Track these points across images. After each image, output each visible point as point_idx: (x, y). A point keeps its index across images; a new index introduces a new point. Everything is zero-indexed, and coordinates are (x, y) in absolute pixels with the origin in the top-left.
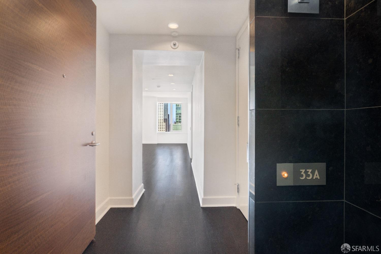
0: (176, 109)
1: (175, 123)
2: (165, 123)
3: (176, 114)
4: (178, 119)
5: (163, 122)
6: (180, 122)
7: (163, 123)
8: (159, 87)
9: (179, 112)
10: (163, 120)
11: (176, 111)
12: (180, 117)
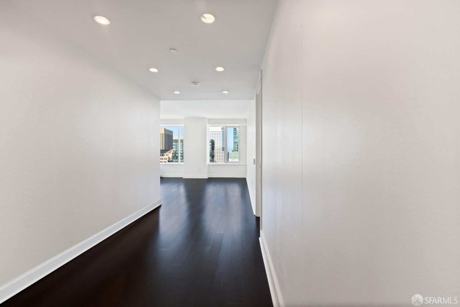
0: (234, 138)
1: (233, 151)
2: (223, 152)
3: (234, 143)
4: (235, 148)
5: (222, 150)
6: (237, 150)
7: (222, 152)
8: (195, 83)
9: (237, 140)
10: (222, 149)
11: (234, 140)
12: (237, 145)
